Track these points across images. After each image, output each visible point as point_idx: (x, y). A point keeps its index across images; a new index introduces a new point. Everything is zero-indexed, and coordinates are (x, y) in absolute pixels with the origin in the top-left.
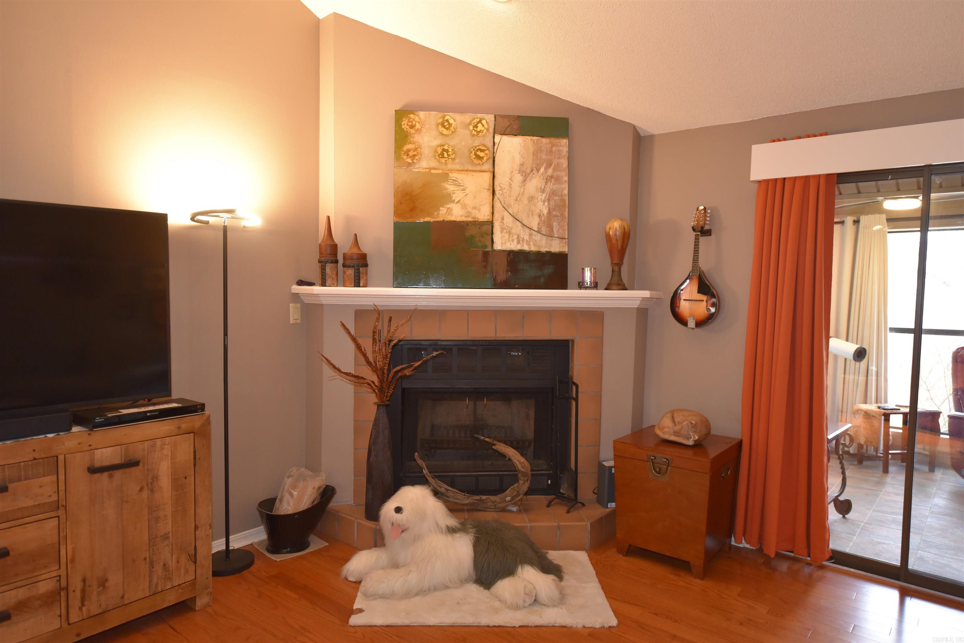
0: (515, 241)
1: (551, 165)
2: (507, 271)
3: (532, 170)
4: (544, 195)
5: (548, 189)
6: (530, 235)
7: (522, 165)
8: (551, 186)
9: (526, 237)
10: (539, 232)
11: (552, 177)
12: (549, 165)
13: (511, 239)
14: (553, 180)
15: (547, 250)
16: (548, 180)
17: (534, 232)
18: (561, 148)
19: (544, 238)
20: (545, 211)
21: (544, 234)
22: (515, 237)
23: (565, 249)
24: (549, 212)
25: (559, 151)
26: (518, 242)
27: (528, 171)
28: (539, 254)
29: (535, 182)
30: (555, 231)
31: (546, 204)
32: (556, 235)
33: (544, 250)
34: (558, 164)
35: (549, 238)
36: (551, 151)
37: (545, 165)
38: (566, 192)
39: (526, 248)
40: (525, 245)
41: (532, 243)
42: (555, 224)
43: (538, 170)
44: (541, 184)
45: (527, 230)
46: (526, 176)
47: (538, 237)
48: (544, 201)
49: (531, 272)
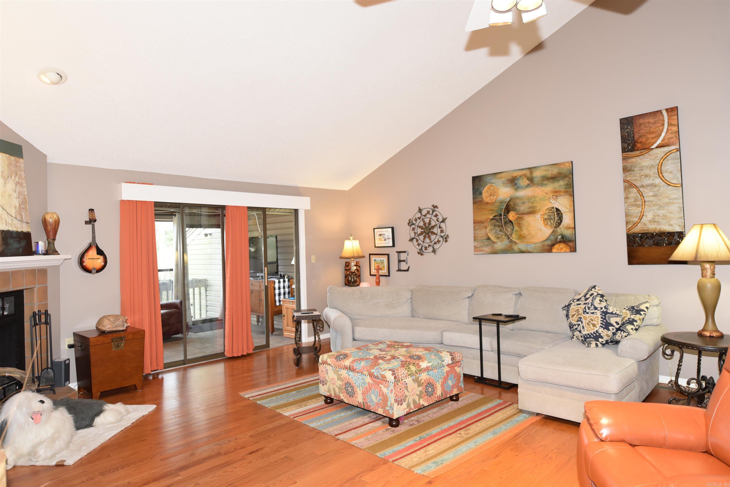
0: (5, 224)
1: (17, 175)
2: (3, 245)
3: (8, 177)
4: (16, 194)
5: (17, 191)
6: (12, 220)
7: (3, 172)
8: (18, 189)
9: (10, 222)
10: (16, 218)
11: (18, 183)
12: (16, 175)
13: (2, 222)
14: (19, 185)
15: (22, 230)
16: (17, 184)
17: (14, 219)
18: (21, 165)
19: (19, 222)
20: (18, 205)
21: (19, 219)
22: (4, 221)
23: (29, 230)
24: (20, 206)
25: (20, 166)
26: (6, 225)
27: (6, 177)
28: (17, 232)
29: (11, 185)
30: (24, 218)
31: (18, 200)
32: (24, 221)
33: (20, 230)
34: (20, 174)
35: (21, 222)
36: (16, 166)
37: (14, 174)
38: (26, 193)
39: (11, 229)
40: (10, 227)
41: (13, 226)
42: (23, 213)
43: (11, 177)
44: (13, 186)
45: (10, 216)
46: (5, 181)
47: (16, 222)
48: (16, 198)
49: (15, 245)
